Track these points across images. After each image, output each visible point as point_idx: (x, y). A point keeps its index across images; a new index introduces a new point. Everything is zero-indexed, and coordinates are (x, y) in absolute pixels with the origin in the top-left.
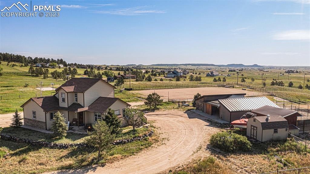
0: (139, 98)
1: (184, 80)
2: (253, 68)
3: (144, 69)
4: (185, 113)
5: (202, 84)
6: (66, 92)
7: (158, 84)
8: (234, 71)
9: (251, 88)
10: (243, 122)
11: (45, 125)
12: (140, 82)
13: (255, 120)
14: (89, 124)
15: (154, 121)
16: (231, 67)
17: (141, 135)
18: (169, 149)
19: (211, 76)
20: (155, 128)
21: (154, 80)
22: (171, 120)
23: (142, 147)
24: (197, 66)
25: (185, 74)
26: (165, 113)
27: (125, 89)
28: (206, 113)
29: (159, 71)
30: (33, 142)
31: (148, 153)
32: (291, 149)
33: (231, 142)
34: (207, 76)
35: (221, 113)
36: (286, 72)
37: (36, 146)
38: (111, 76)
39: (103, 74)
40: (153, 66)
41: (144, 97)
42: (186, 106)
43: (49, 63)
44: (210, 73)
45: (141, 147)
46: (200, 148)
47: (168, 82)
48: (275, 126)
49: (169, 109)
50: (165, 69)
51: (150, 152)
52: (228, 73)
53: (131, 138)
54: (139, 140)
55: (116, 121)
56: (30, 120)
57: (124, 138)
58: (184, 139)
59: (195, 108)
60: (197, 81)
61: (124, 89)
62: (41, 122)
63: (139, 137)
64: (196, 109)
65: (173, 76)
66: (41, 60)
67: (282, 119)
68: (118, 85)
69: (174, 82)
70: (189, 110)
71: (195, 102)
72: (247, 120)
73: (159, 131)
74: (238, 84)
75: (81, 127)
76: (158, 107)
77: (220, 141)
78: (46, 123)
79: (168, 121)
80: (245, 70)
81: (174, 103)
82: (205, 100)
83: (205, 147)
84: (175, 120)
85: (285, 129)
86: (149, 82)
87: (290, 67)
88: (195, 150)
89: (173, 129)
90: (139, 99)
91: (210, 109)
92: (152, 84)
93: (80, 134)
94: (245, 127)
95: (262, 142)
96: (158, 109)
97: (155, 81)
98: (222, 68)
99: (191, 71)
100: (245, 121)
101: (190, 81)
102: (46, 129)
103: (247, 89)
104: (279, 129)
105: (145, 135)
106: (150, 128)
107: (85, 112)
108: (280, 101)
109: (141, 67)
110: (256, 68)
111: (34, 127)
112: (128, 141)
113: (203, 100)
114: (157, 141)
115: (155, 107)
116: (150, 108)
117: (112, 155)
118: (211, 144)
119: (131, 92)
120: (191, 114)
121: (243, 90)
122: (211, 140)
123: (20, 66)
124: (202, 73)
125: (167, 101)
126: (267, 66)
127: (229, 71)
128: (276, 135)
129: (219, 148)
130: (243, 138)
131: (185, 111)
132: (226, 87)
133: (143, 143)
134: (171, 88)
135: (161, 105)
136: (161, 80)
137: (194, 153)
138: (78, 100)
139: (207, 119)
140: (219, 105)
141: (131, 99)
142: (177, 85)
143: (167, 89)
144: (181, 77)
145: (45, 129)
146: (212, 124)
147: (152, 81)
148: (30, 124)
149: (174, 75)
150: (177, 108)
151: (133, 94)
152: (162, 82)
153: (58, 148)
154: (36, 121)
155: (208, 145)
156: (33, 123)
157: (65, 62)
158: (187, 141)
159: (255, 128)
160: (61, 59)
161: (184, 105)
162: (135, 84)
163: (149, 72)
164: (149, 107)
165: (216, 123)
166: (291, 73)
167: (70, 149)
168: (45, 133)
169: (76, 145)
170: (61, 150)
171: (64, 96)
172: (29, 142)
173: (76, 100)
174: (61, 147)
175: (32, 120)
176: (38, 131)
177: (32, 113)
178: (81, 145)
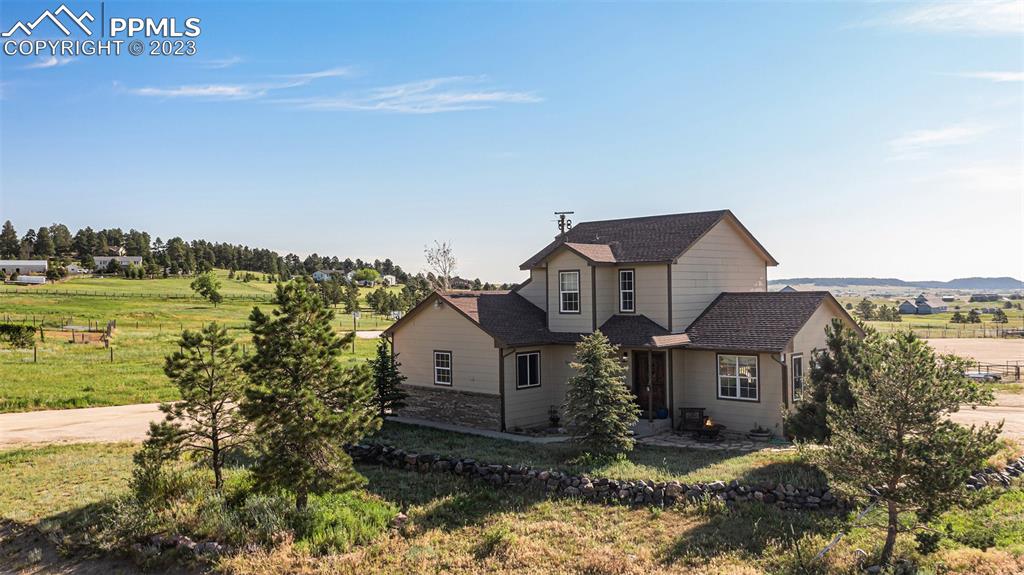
6: (591, 262)
11: (498, 407)
14: (692, 410)
30: (491, 472)
37: (520, 492)
43: (354, 272)
44: (913, 303)
54: (1003, 484)
56: (425, 389)
62: (479, 395)
66: (327, 263)
75: (658, 423)
78: (502, 399)
102: (503, 428)
107: (674, 352)
111: (442, 419)
123: (267, 279)
138: (636, 301)
145: (497, 428)
148: (422, 409)
153: (623, 502)
154: (453, 392)
156: (438, 404)
157: (398, 269)
160: (388, 260)
167: (690, 508)
168: (509, 441)
169: (716, 490)
170: (644, 512)
171: (571, 284)
172: (469, 470)
173: (629, 300)
174: (640, 498)
175: (431, 390)
176: (471, 435)
177: (432, 358)
178: (730, 491)
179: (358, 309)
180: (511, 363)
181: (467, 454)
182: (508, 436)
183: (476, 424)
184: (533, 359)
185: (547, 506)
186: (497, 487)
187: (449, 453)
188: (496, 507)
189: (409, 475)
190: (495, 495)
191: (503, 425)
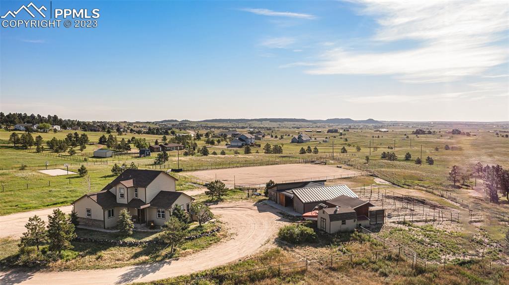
0: (195, 183)
1: (257, 152)
2: (367, 124)
3: (192, 128)
4: (255, 205)
5: (281, 159)
6: (126, 187)
7: (218, 159)
8: (336, 131)
9: (349, 165)
10: (315, 215)
11: (103, 223)
12: (190, 157)
13: (324, 212)
14: (151, 221)
15: (220, 216)
16: (332, 124)
17: (208, 230)
18: (238, 243)
19: (298, 142)
20: (221, 223)
21: (212, 154)
22: (239, 213)
23: (212, 242)
24: (279, 123)
25: (260, 139)
26: (231, 205)
27: (173, 170)
28: (280, 204)
29: (217, 132)
30: (100, 241)
31: (217, 247)
32: (355, 240)
33: (298, 234)
34: (293, 142)
35: (295, 205)
36: (414, 133)
37: (106, 246)
38: (145, 147)
39: (129, 141)
40: (206, 123)
41: (201, 182)
42: (257, 195)
43: (37, 125)
44: (297, 138)
45: (210, 242)
46: (268, 241)
47: (233, 156)
48: (344, 217)
49: (236, 200)
50: (226, 128)
51: (220, 246)
52: (326, 135)
53: (199, 234)
54: (208, 236)
55: (184, 216)
56: (84, 218)
57: (192, 234)
58: (253, 234)
59: (268, 198)
60: (276, 153)
61: (171, 170)
62: (98, 220)
63: (206, 232)
64: (269, 200)
65: (240, 144)
66: (21, 117)
67: (351, 210)
68: (159, 164)
69: (242, 156)
70: (260, 201)
71: (267, 191)
72: (317, 212)
73: (226, 226)
74: (333, 158)
75: (142, 225)
76: (222, 197)
77: (287, 233)
78: (104, 221)
79: (236, 215)
80: (353, 129)
81: (242, 190)
82: (278, 189)
83: (273, 240)
84: (244, 213)
85: (353, 220)
86: (204, 156)
87: (423, 124)
88: (263, 243)
89: (241, 223)
90: (195, 185)
91: (284, 199)
92: (210, 160)
93: (144, 232)
94: (316, 219)
95: (330, 234)
96: (222, 200)
97: (213, 156)
98: (319, 125)
99: (268, 132)
100: (316, 213)
101: (265, 153)
102: (105, 228)
103: (343, 166)
104: (347, 221)
105: (213, 231)
106: (216, 224)
107: (147, 209)
108: (380, 183)
109: (187, 125)
110: (371, 125)
111: (89, 226)
112: (196, 237)
113: (275, 188)
114: (225, 236)
115: (219, 198)
116: (213, 199)
117: (184, 249)
118: (279, 237)
119: (180, 174)
120: (262, 207)
121: (338, 168)
122: (280, 233)
124: (286, 135)
125: (233, 188)
126: (388, 122)
127: (328, 132)
128: (344, 227)
129: (286, 241)
130: (310, 230)
131: (254, 203)
132: (316, 164)
133: (211, 239)
134: (238, 167)
135: (226, 195)
136: (223, 153)
137: (262, 245)
138: (139, 195)
139: (279, 211)
140: (292, 195)
141: (184, 186)
142: (246, 161)
143: (231, 168)
144: (252, 145)
145: (103, 228)
146: (285, 217)
147: (209, 156)
149: (242, 142)
150: (246, 199)
151: (185, 178)
152: (223, 156)
153: (127, 246)
154: (92, 219)
155: (277, 238)
156: (87, 222)
157: (61, 120)
158: (256, 235)
159: (324, 220)
161: (255, 194)
162: (185, 161)
163: (202, 135)
164: (210, 198)
165: (289, 216)
166: (421, 134)
167: (141, 246)
168: (106, 232)
169: (146, 242)
170: (131, 248)
171: (122, 191)
172: (96, 241)
173: (137, 195)
174: (131, 245)
175: (85, 219)
176: (96, 231)
177: (86, 211)
178: (150, 242)
179: (43, 149)
180: (106, 212)
181: (95, 237)
182: (105, 231)
183: (98, 228)
184: (113, 210)
185: (112, 248)
186: (102, 245)
187: (90, 237)
188: (100, 250)
189: (82, 243)
190: (101, 247)
191: (105, 227)
